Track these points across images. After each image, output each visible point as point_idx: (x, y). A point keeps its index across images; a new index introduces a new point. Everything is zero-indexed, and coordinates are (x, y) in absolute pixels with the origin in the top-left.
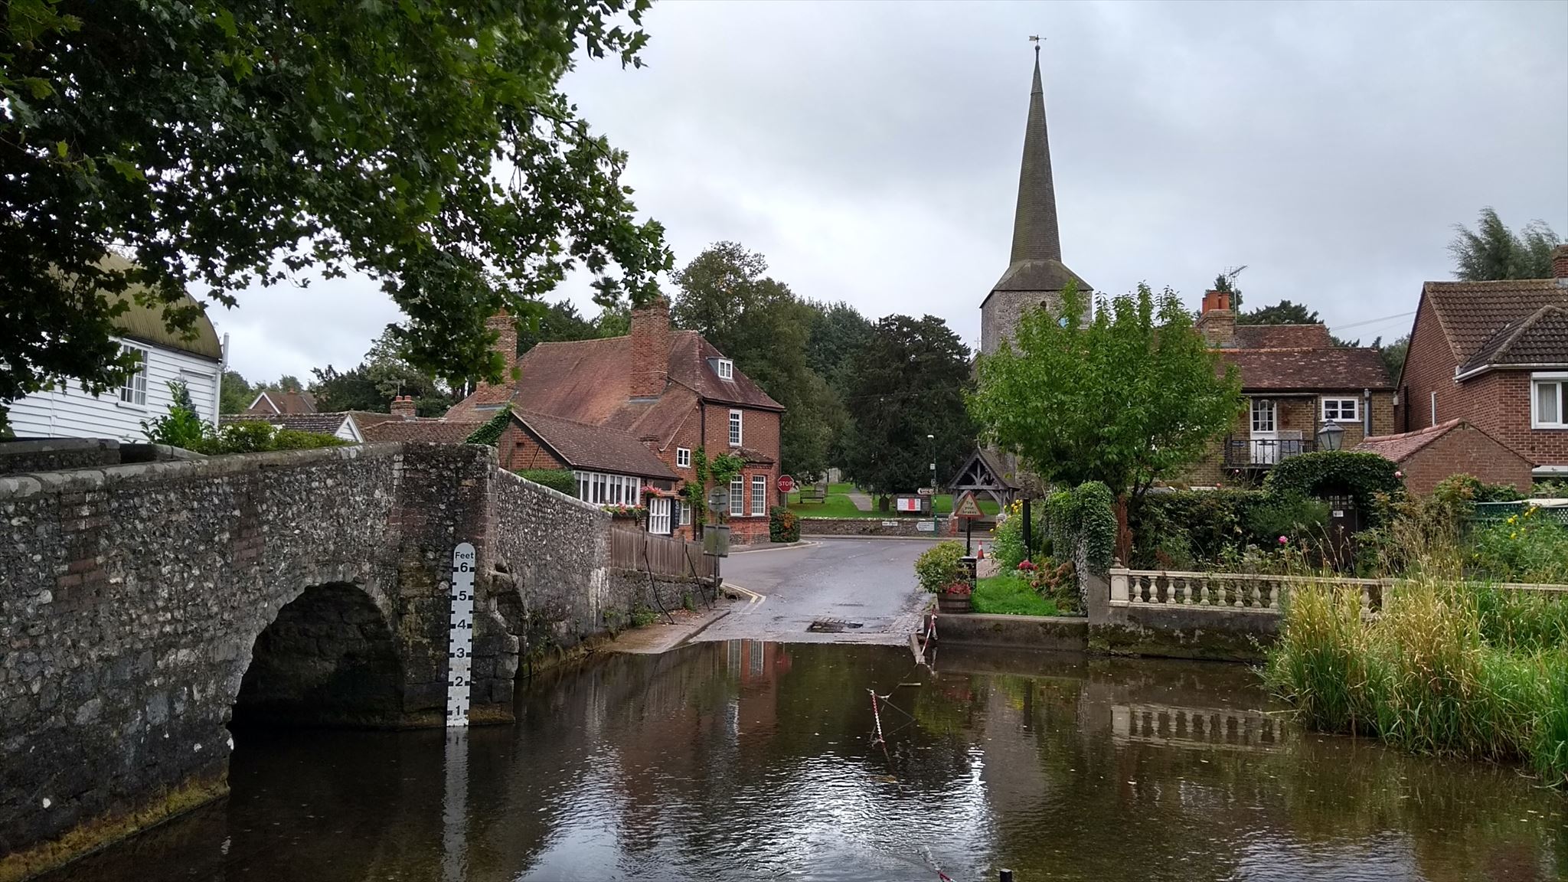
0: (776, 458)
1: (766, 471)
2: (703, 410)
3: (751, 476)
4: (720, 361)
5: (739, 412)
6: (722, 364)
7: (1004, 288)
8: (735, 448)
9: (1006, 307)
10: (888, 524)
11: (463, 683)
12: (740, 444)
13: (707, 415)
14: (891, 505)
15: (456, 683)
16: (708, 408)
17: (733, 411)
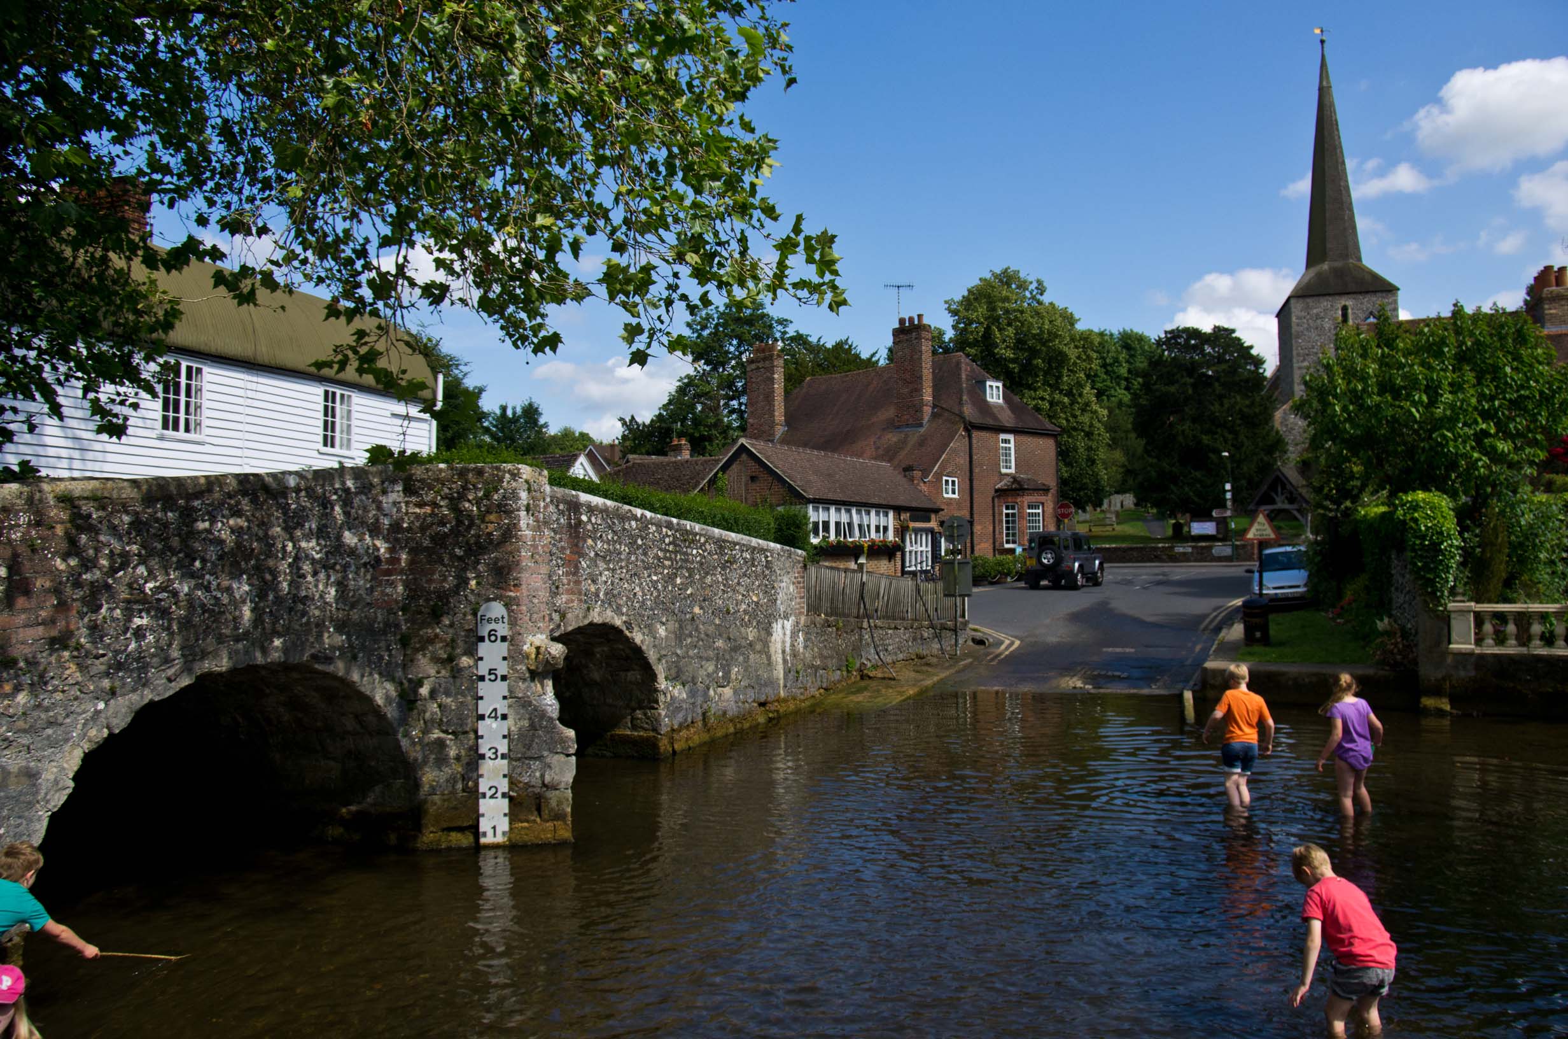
0: (1052, 483)
1: (1043, 498)
2: (970, 437)
3: (1026, 504)
4: (988, 383)
5: (1011, 437)
6: (991, 387)
7: (1302, 294)
8: (1007, 475)
9: (1303, 314)
10: (1181, 550)
11: (499, 795)
12: (1013, 471)
13: (974, 441)
14: (1186, 529)
15: (489, 794)
16: (975, 434)
17: (1003, 436)
